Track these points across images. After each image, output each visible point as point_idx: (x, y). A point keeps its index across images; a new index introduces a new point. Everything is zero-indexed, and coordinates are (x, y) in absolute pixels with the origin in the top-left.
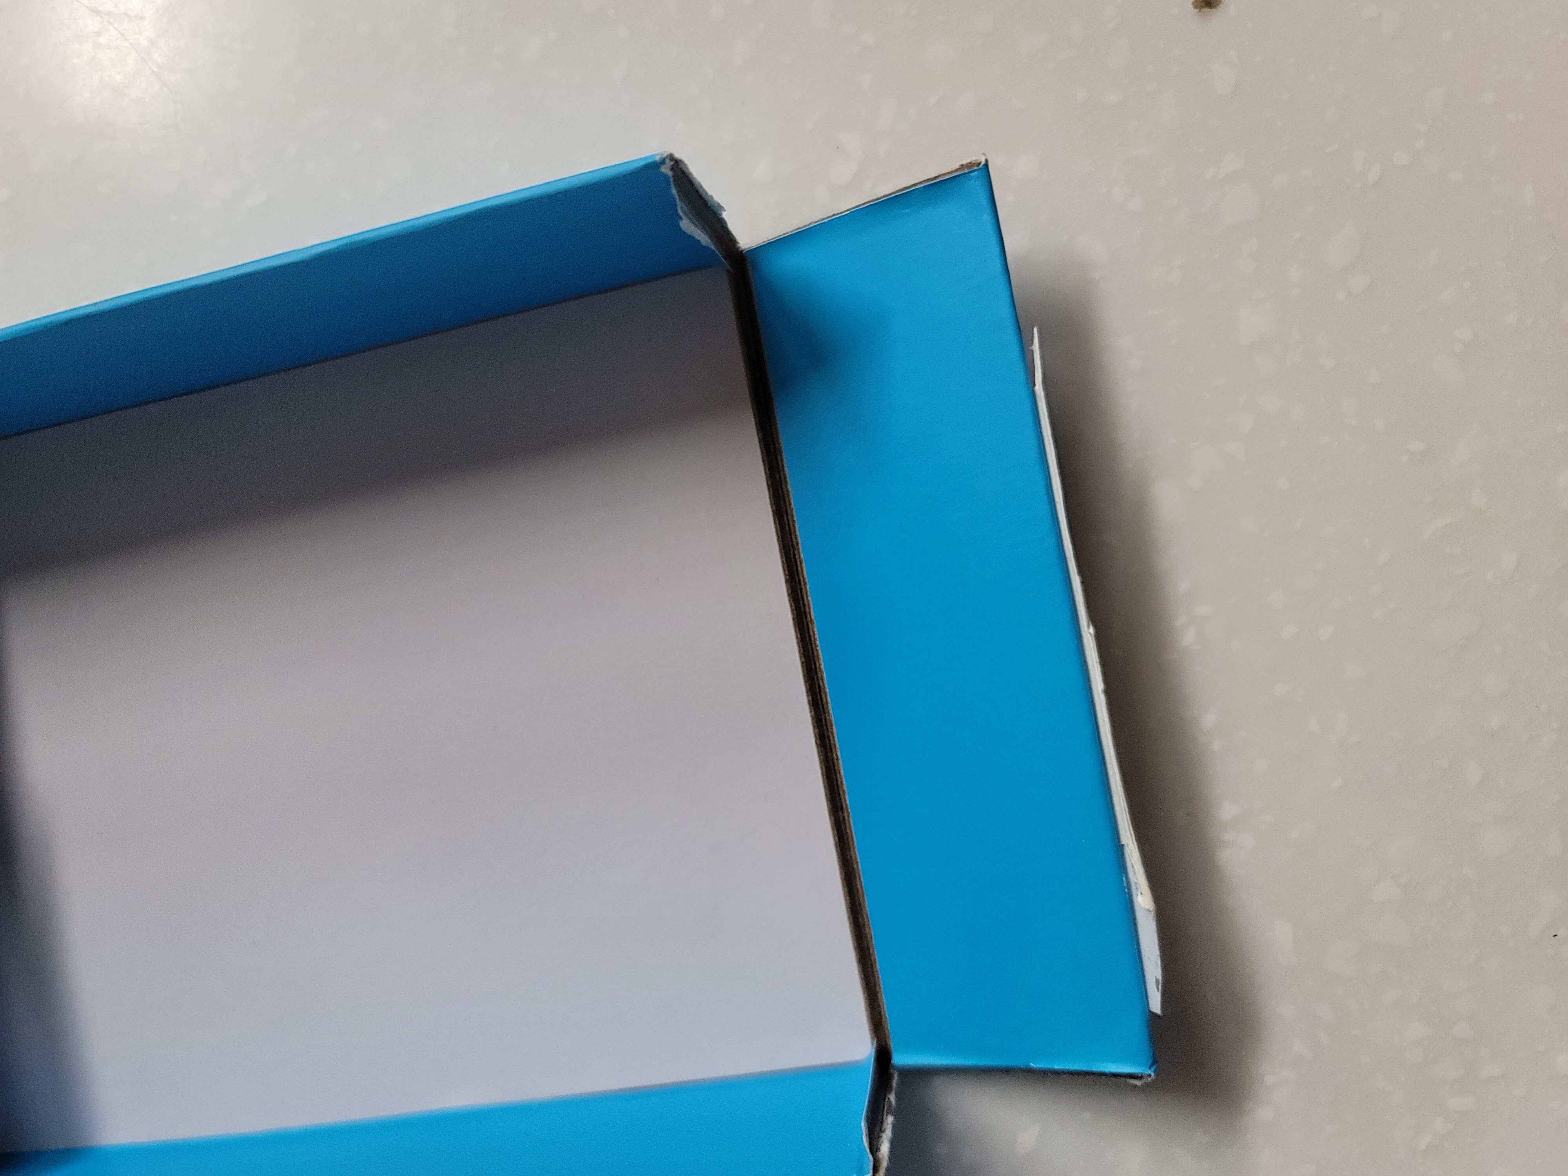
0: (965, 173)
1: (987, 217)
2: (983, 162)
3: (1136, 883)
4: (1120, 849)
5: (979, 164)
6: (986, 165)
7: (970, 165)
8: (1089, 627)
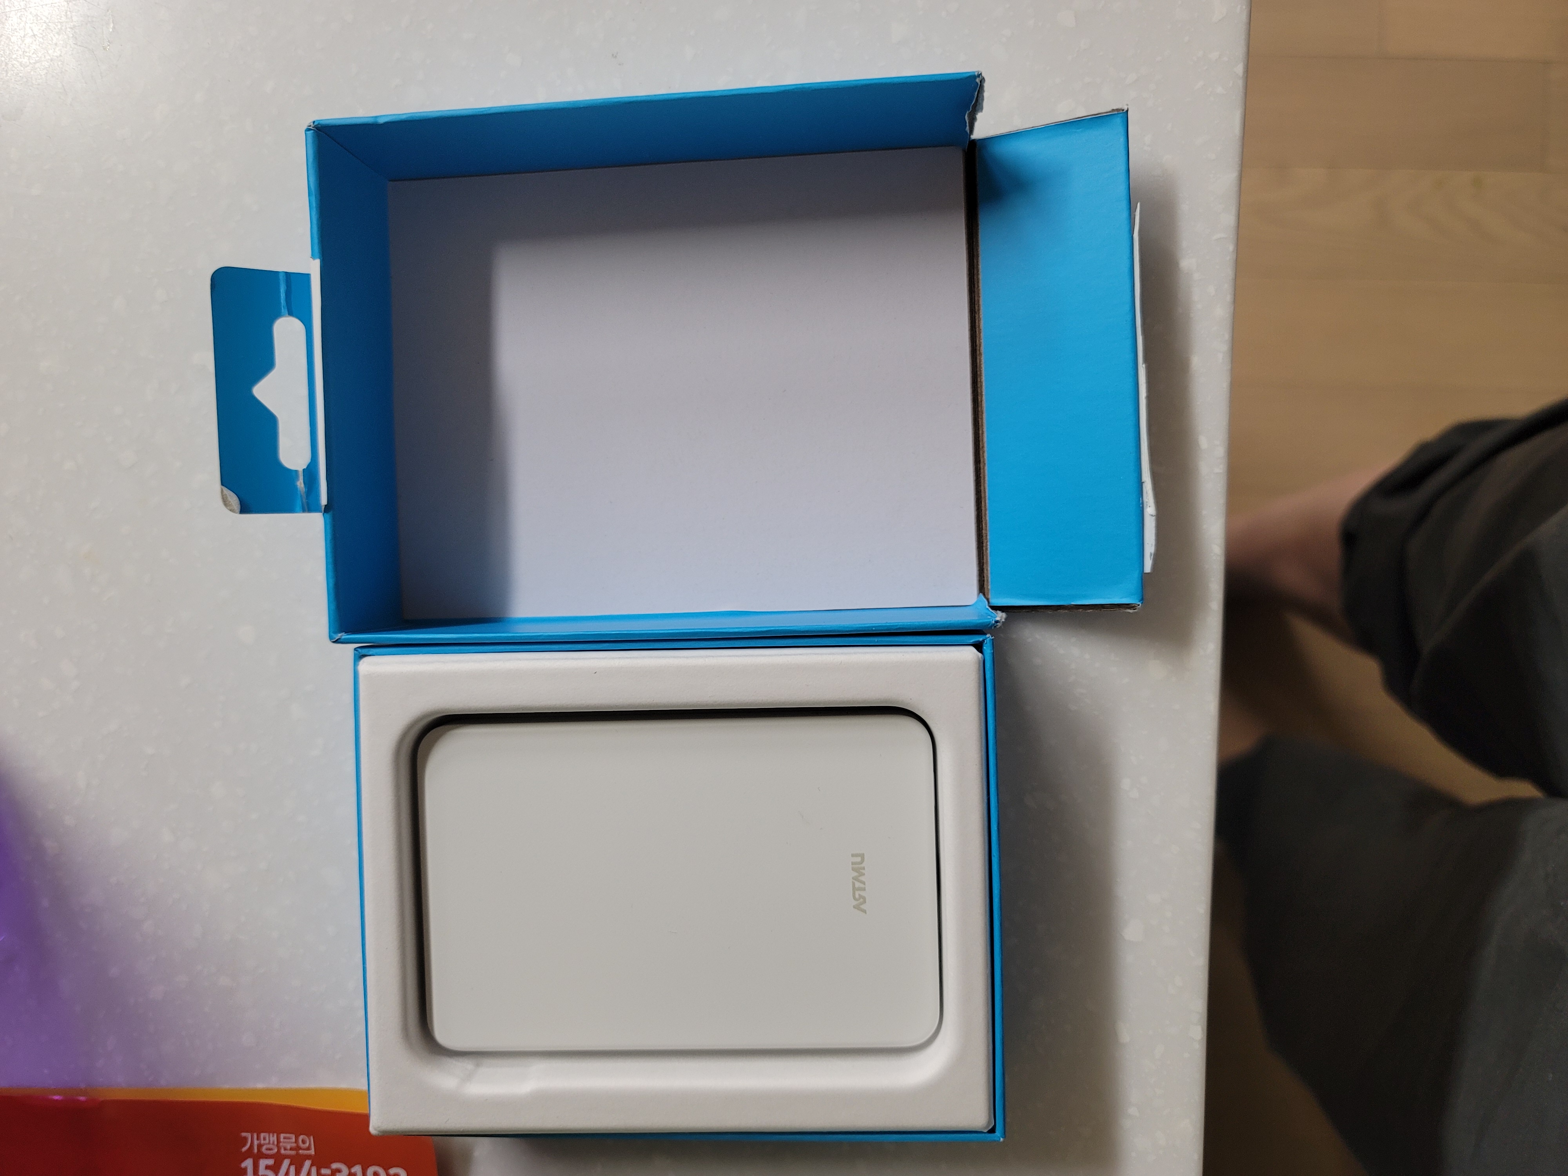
0: (1115, 114)
1: (1122, 139)
2: (1126, 109)
3: (1147, 502)
4: (1141, 484)
5: (1123, 110)
6: (1127, 111)
7: (1117, 110)
8: (1143, 364)
